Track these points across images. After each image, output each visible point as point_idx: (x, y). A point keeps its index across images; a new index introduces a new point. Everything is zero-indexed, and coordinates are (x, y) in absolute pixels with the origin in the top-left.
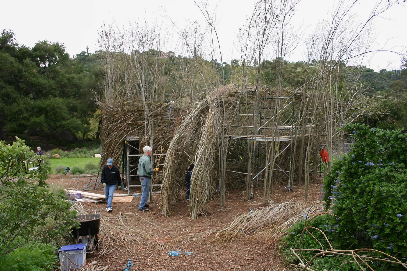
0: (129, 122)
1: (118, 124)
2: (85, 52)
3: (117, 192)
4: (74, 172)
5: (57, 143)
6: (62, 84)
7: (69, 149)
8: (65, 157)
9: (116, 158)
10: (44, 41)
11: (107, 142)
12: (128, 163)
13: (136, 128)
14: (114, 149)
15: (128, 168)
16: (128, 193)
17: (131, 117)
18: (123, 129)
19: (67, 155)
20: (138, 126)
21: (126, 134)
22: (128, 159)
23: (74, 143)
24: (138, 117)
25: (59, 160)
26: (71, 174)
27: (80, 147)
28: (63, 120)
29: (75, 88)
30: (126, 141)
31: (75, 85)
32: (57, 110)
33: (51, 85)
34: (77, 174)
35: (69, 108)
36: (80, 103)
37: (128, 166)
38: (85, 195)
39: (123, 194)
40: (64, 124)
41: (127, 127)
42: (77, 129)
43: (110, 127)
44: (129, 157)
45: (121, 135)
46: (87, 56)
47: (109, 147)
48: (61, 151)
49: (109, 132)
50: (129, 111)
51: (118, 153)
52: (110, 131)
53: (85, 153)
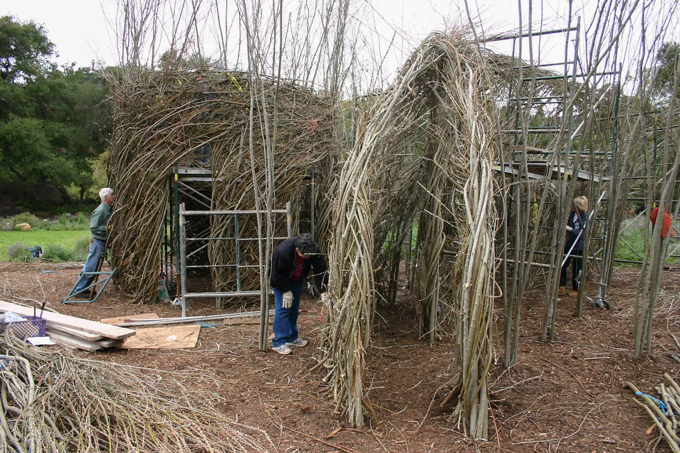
0: (186, 122)
1: (155, 129)
2: (89, 69)
3: (152, 310)
4: (48, 258)
5: (31, 206)
6: (40, 96)
7: (52, 216)
8: (41, 228)
9: (149, 221)
10: (7, 17)
11: (126, 177)
12: (183, 234)
13: (203, 139)
14: (142, 196)
15: (183, 247)
16: (183, 314)
17: (190, 110)
18: (169, 143)
19: (46, 226)
20: (211, 135)
21: (177, 156)
22: (182, 221)
23: (62, 205)
24: (210, 112)
25: (28, 234)
26: (43, 261)
27: (73, 213)
28: (39, 161)
29: (64, 105)
30: (176, 176)
31: (65, 100)
32: (26, 141)
33: (18, 95)
34: (56, 262)
35: (51, 139)
36: (74, 132)
37: (184, 240)
38: (57, 324)
39: (167, 316)
40: (40, 168)
41: (179, 138)
42: (67, 179)
43: (133, 138)
44: (184, 216)
45: (163, 158)
46: (91, 74)
47: (131, 191)
48: (33, 218)
49: (130, 152)
50: (185, 95)
51: (153, 207)
52: (133, 149)
53: (81, 222)
